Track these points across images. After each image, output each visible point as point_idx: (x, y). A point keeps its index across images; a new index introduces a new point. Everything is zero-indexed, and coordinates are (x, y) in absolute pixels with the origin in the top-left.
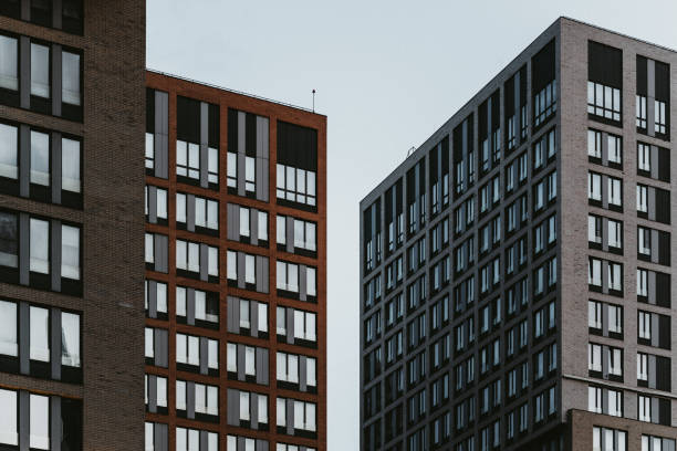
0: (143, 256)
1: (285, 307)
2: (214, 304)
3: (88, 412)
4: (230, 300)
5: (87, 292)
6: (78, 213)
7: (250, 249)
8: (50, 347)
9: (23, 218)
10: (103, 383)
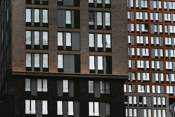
0: (127, 17)
1: (167, 25)
2: (147, 27)
3: (113, 59)
4: (151, 25)
5: (112, 29)
6: (110, 9)
7: (156, 11)
8: (103, 44)
9: (95, 13)
10: (117, 51)
